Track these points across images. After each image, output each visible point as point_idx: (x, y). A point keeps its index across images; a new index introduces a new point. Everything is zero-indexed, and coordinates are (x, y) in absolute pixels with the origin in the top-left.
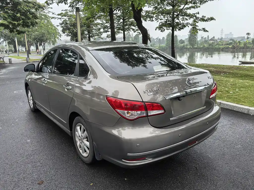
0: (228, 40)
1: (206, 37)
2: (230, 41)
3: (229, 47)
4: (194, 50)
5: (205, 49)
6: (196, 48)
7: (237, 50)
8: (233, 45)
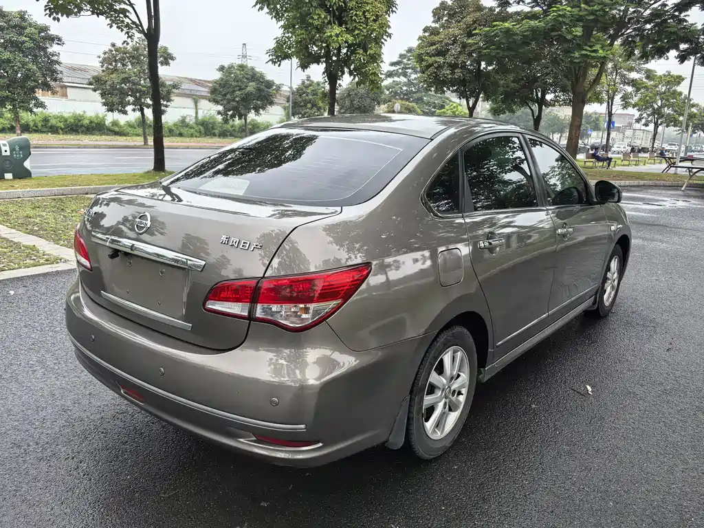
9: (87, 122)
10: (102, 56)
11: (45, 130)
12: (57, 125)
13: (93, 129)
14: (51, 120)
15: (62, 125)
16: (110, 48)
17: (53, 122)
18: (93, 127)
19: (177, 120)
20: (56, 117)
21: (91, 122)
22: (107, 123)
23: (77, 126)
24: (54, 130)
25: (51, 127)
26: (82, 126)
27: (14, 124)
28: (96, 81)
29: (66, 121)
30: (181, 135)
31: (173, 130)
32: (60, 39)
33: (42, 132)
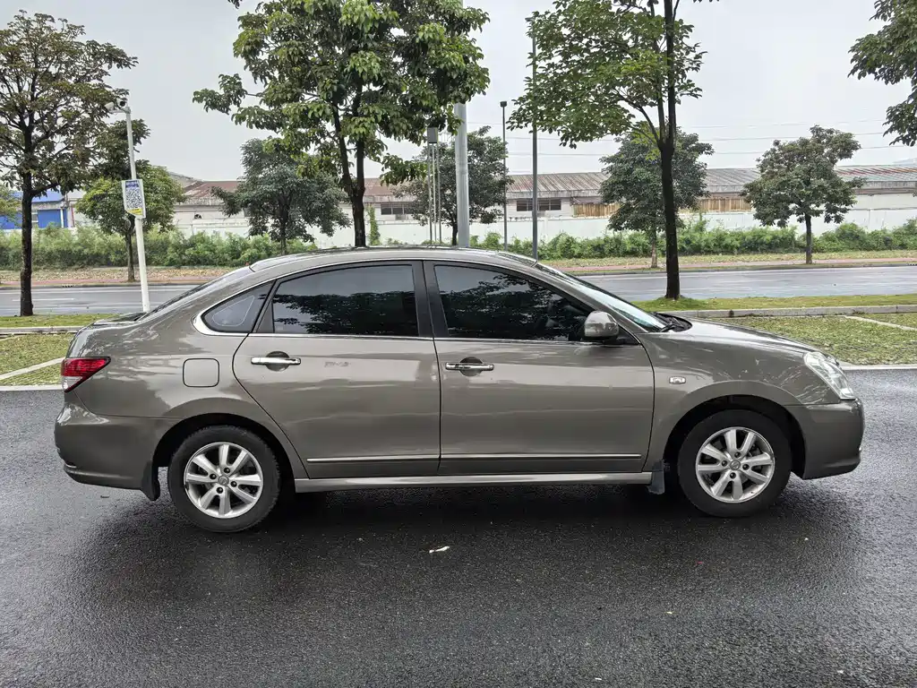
9: (769, 237)
10: (763, 158)
11: (719, 250)
12: (733, 243)
13: (777, 246)
14: (726, 240)
15: (737, 243)
16: (773, 147)
17: (728, 241)
18: (776, 244)
19: (902, 225)
20: (733, 234)
21: (775, 238)
22: (796, 237)
23: (756, 243)
24: (728, 250)
25: (726, 246)
26: (762, 243)
27: (684, 246)
28: (751, 190)
29: (744, 238)
30: (903, 246)
31: (891, 240)
32: (709, 147)
33: (714, 253)
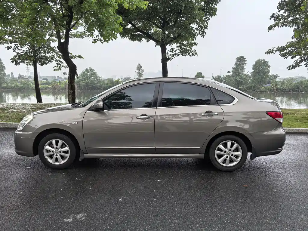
0: (41, 79)
1: (9, 74)
2: (43, 80)
3: (49, 87)
4: (3, 90)
5: (19, 89)
6: (5, 88)
7: (58, 90)
8: (53, 85)
